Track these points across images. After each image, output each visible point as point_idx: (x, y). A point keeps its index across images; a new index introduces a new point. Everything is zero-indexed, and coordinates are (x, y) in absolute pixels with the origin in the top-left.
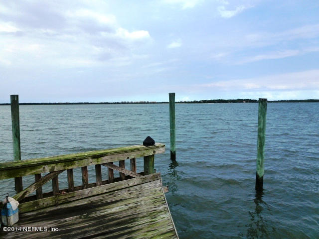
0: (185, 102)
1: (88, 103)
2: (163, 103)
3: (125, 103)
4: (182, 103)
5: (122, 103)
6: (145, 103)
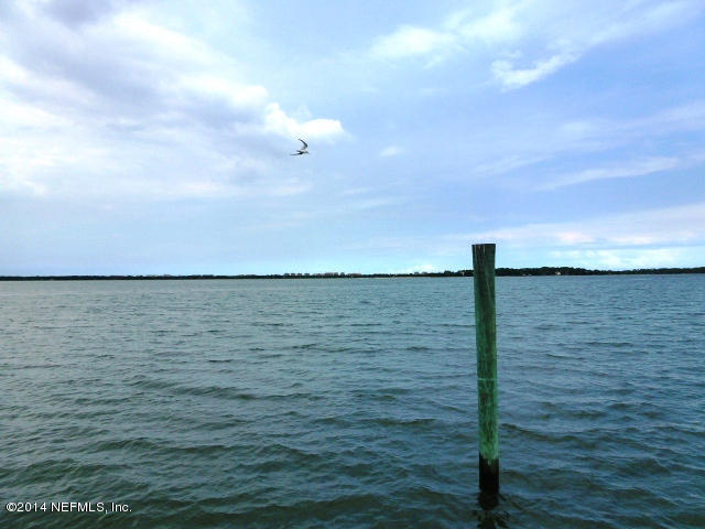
0: (426, 275)
1: (211, 277)
2: (375, 276)
3: (293, 276)
4: (417, 275)
5: (287, 276)
6: (336, 276)
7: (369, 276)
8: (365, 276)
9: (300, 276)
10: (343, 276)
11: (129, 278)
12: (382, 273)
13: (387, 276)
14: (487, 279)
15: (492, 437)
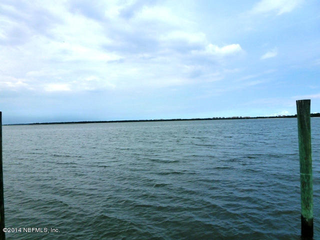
0: (285, 117)
3: (217, 119)
4: (280, 117)
5: (214, 119)
6: (237, 118)
7: (254, 118)
8: (252, 118)
9: (220, 119)
10: (241, 118)
11: (147, 121)
12: (261, 116)
13: (263, 118)
14: (305, 119)
15: (309, 206)
